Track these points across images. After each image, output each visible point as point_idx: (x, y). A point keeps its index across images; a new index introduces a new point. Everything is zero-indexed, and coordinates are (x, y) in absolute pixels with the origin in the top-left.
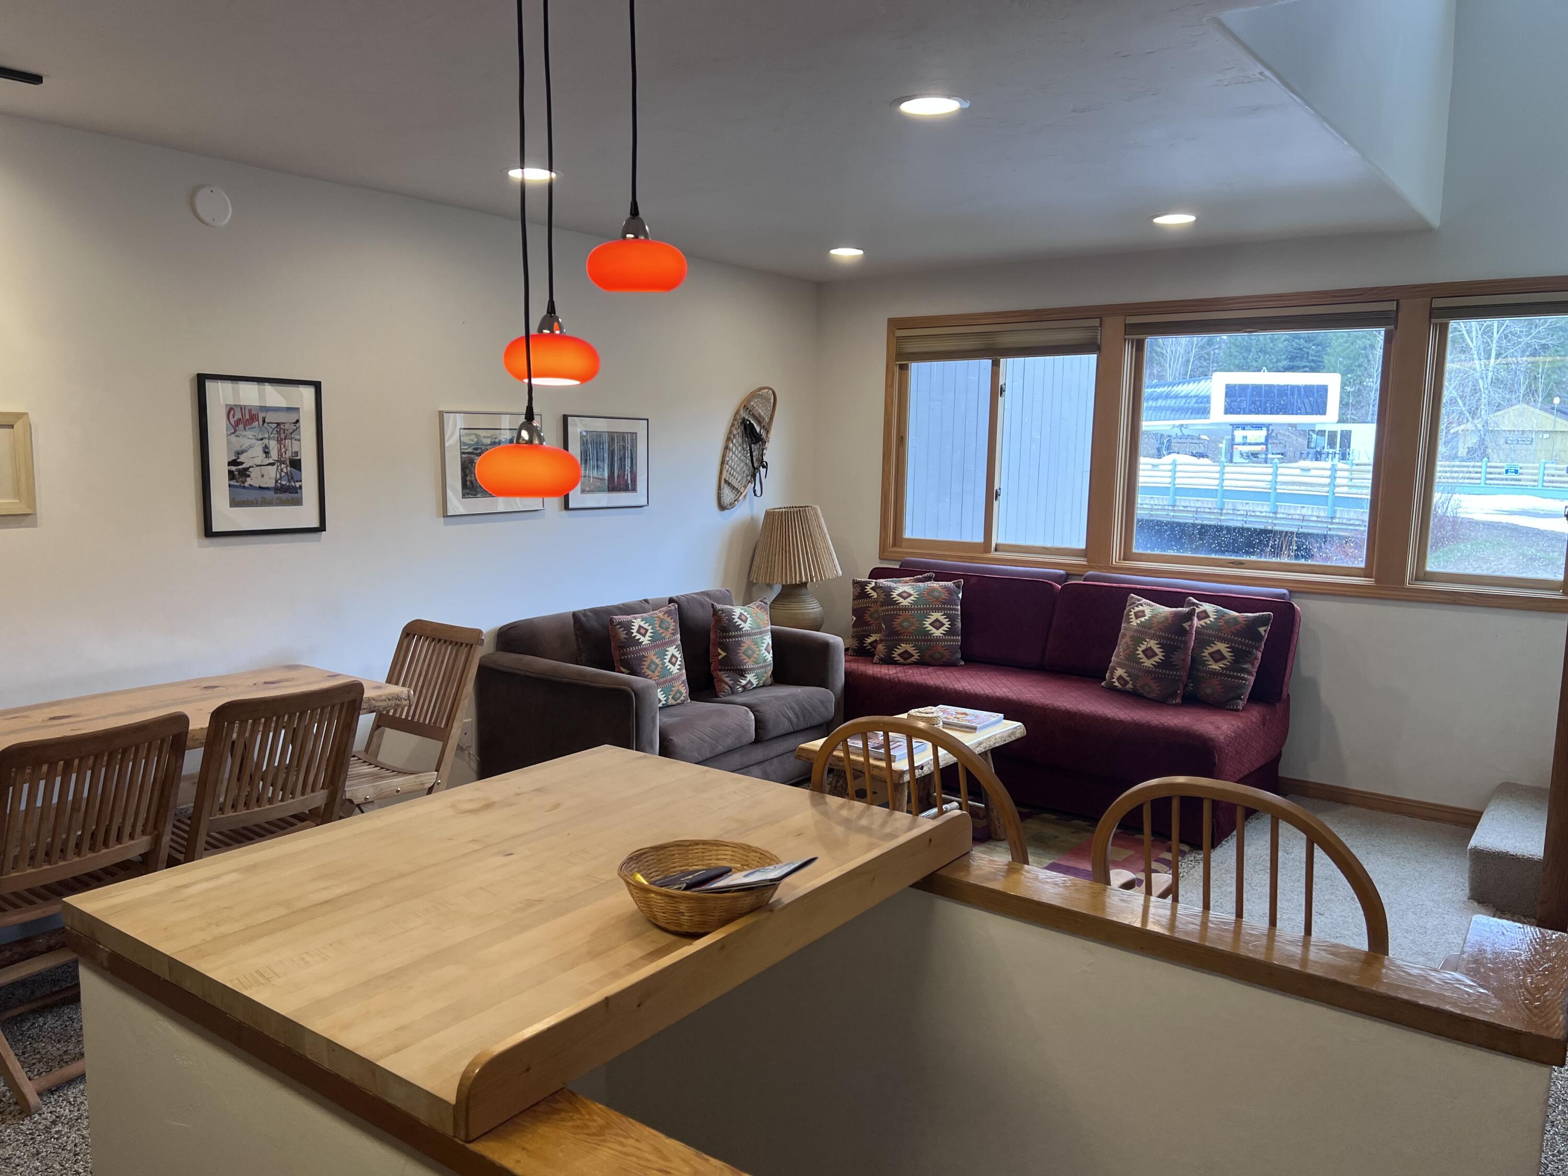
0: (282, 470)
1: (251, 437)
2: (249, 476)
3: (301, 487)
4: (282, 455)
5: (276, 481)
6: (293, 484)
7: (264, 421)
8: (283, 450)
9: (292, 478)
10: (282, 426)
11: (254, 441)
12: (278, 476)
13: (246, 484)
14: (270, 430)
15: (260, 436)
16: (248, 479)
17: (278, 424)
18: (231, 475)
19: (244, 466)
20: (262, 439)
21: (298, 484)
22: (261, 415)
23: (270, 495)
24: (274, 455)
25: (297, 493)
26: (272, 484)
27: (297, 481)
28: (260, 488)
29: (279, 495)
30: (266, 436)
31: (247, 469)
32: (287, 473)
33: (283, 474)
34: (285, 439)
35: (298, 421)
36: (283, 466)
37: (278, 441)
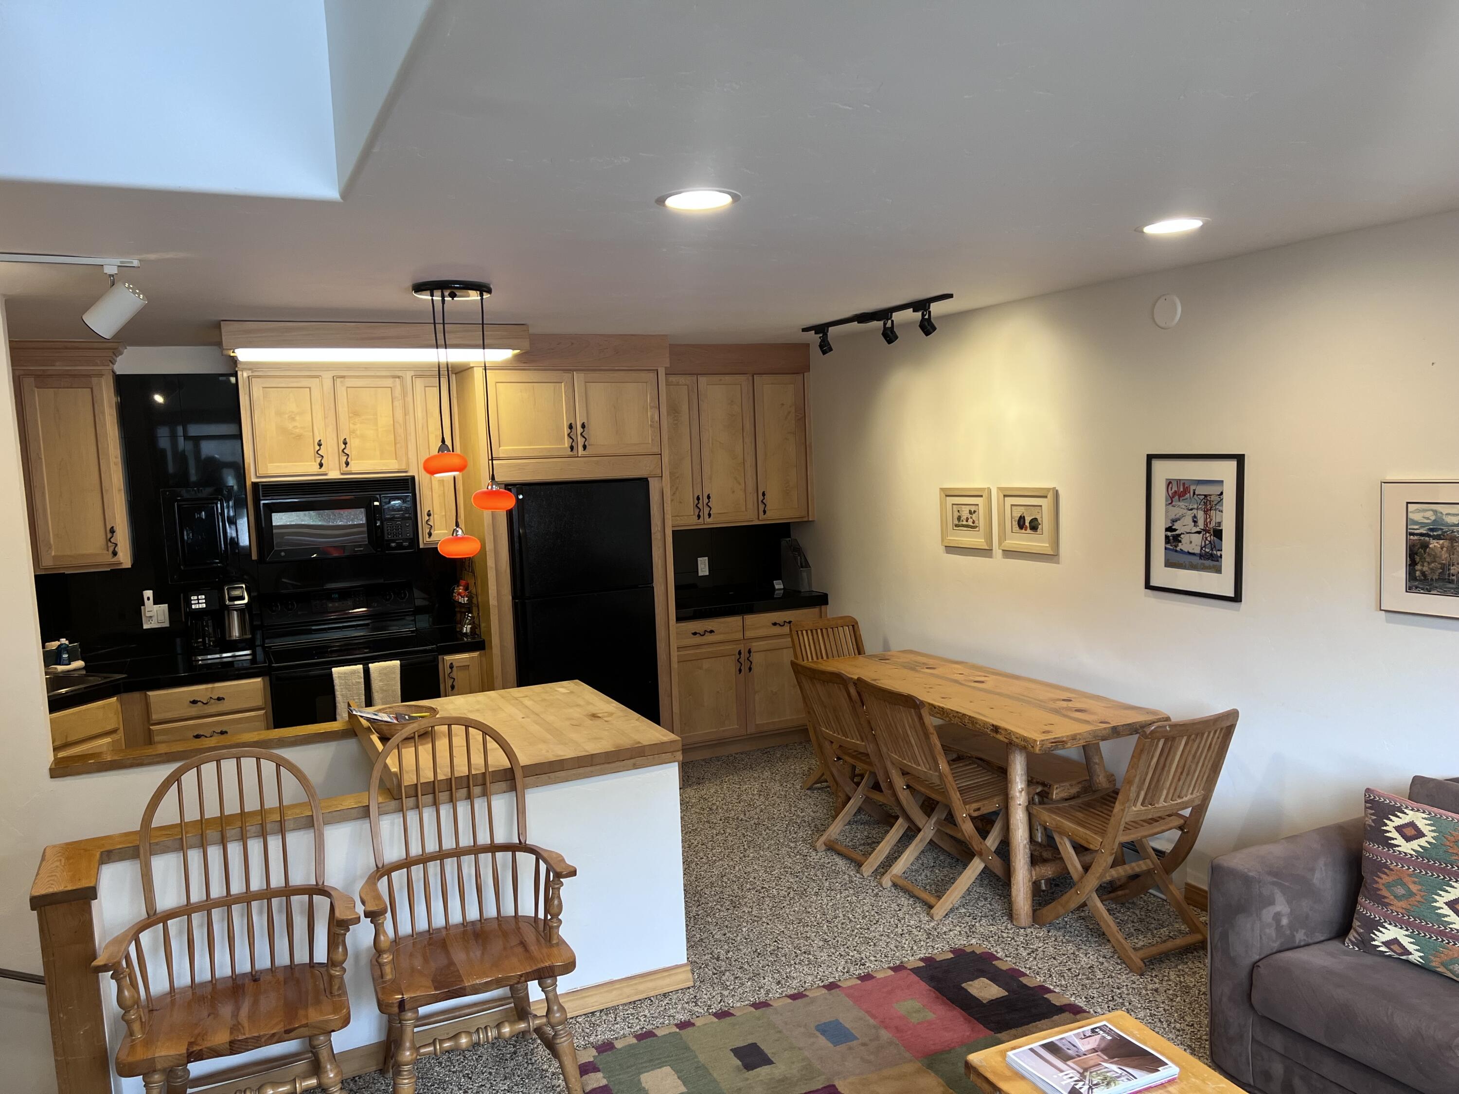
0: (1206, 538)
1: (1184, 507)
2: (1180, 542)
3: (1221, 556)
4: (1207, 526)
5: (1202, 548)
6: (1215, 552)
7: (1194, 493)
8: (1208, 520)
9: (1215, 547)
10: (1208, 498)
11: (1185, 511)
12: (1203, 544)
13: (1178, 549)
14: (1199, 501)
15: (1191, 507)
16: (1180, 544)
17: (1206, 496)
18: (1167, 540)
19: (1177, 532)
20: (1191, 510)
21: (1219, 553)
22: (1192, 488)
23: (1196, 560)
24: (1201, 524)
25: (1218, 561)
26: (1197, 550)
27: (1219, 550)
28: (1189, 553)
29: (1203, 561)
30: (1196, 507)
31: (1179, 535)
32: (1210, 542)
33: (1207, 542)
34: (1211, 510)
35: (1222, 493)
36: (1208, 535)
37: (1204, 511)
